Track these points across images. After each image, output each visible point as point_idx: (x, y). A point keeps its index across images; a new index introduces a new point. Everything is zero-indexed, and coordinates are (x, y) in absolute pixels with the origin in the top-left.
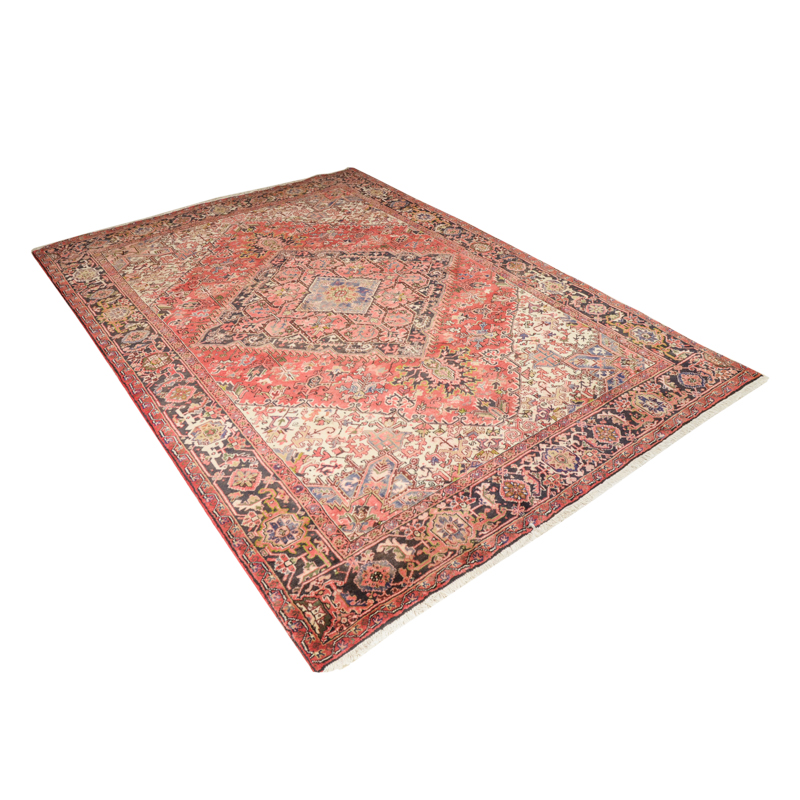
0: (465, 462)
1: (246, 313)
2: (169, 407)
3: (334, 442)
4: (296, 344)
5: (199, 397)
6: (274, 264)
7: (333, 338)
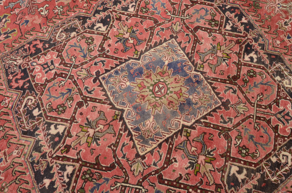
6: (17, 88)
7: (240, 172)
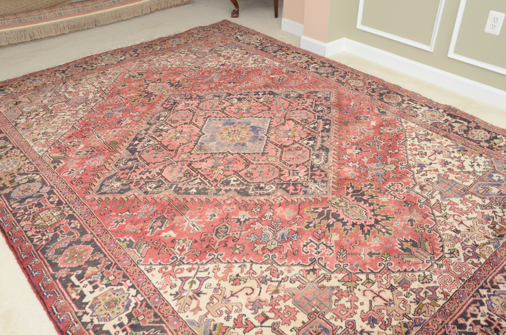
0: (406, 320)
1: (142, 158)
2: (62, 274)
3: (255, 305)
4: (197, 189)
5: (97, 258)
6: (164, 107)
7: (234, 181)
